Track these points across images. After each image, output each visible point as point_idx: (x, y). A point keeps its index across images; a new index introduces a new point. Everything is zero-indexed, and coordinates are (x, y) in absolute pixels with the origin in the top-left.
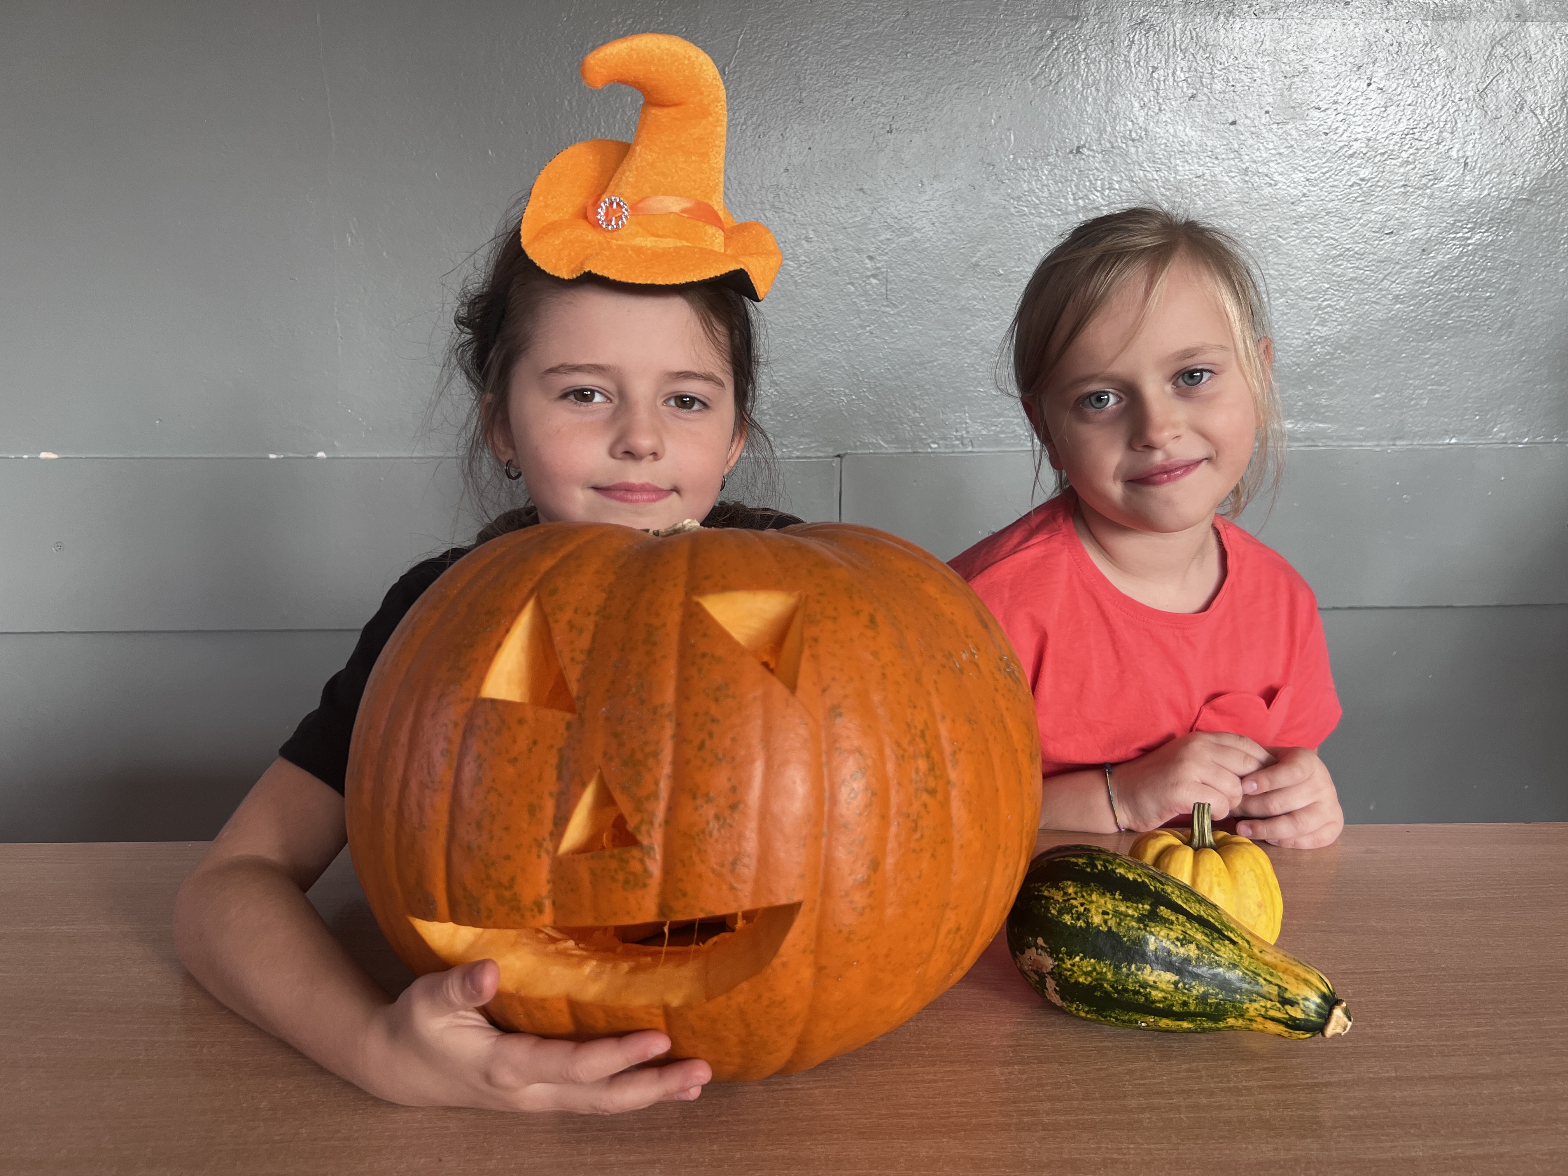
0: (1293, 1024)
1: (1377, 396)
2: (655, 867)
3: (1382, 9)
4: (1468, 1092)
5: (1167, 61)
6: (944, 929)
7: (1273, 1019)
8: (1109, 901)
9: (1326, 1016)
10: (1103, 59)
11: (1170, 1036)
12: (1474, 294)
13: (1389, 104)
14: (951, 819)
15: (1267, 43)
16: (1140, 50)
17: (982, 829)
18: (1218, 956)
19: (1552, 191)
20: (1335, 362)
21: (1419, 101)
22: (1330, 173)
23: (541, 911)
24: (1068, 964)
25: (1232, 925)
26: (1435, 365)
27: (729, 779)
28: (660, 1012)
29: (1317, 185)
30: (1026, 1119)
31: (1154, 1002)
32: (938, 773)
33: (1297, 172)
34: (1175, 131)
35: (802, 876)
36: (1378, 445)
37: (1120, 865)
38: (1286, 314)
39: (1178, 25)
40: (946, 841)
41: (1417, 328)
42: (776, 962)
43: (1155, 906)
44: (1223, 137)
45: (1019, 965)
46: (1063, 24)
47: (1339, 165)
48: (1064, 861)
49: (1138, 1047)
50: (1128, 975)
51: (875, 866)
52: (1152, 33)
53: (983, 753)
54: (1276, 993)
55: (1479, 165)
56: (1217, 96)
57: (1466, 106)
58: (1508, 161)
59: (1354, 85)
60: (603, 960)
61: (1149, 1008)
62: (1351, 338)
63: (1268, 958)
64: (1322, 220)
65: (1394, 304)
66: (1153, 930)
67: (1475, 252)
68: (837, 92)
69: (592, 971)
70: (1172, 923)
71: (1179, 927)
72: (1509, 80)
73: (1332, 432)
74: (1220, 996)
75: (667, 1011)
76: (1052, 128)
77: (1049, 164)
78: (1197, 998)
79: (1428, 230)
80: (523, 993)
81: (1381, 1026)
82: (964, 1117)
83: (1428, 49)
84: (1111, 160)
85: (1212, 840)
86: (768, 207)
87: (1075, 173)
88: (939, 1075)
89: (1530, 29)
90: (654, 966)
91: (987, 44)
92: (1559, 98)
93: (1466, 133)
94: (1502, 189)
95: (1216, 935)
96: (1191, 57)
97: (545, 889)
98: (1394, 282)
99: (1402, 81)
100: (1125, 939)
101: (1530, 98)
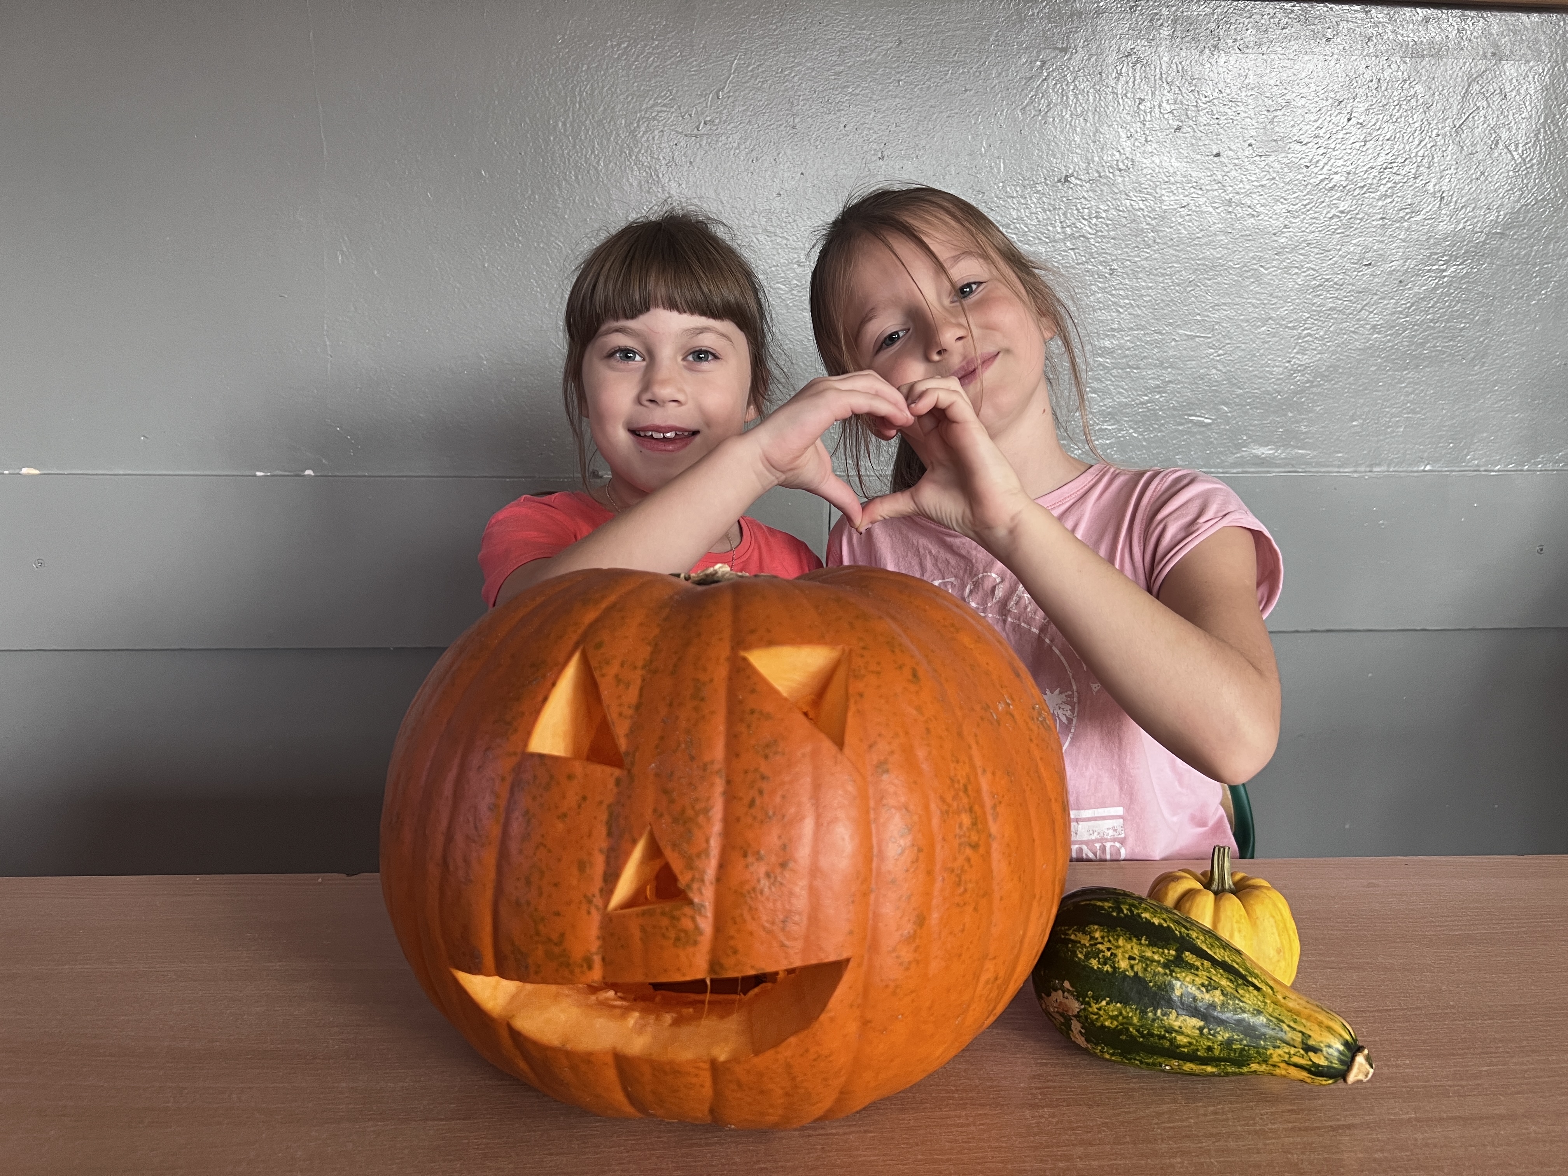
0: (1316, 1071)
1: (1355, 423)
2: (706, 925)
3: (1362, 47)
4: (1486, 1133)
5: (1153, 94)
6: (983, 979)
7: (1296, 1065)
8: (1135, 946)
9: (1349, 1064)
10: (1092, 90)
11: (1195, 1078)
12: (1448, 325)
13: (1368, 139)
14: (992, 872)
15: (1251, 77)
16: (1127, 82)
17: (1020, 880)
18: (1242, 1002)
19: (1525, 225)
20: (1314, 390)
21: (1398, 136)
22: (1311, 206)
23: (590, 967)
24: (1094, 1008)
25: (1256, 971)
26: (1411, 393)
27: (780, 837)
28: (706, 1066)
29: (1298, 217)
30: (1061, 1164)
31: (1179, 1046)
32: (980, 826)
33: (1279, 204)
34: (1161, 162)
35: (851, 933)
36: (1355, 472)
37: (1145, 910)
38: (1268, 342)
39: (1165, 59)
40: (987, 894)
41: (1393, 357)
42: (824, 1017)
43: (1180, 952)
44: (1208, 169)
45: (1044, 1006)
46: (1053, 55)
47: (1320, 197)
48: (1089, 904)
49: (1163, 1089)
50: (1154, 1020)
51: (921, 920)
52: (1139, 65)
53: (1021, 805)
54: (1299, 1040)
55: (1454, 199)
56: (1201, 128)
57: (1442, 141)
58: (1483, 196)
59: (1334, 120)
60: (645, 1011)
61: (1174, 1052)
62: (1330, 367)
63: (1291, 1004)
64: (1303, 251)
65: (1372, 334)
66: (1178, 975)
67: (1449, 284)
68: (829, 118)
69: (636, 1023)
70: (1197, 969)
71: (1204, 973)
72: (1485, 117)
73: (1311, 458)
74: (1245, 1042)
75: (714, 1065)
76: (1041, 157)
77: (1038, 192)
78: (1221, 1044)
79: (1405, 262)
80: (569, 1047)
81: (1397, 1066)
82: (998, 1162)
83: (1406, 86)
84: (1097, 189)
85: (1231, 883)
86: (760, 231)
87: (1063, 201)
88: (971, 1119)
89: (1505, 67)
90: (697, 1017)
91: (978, 74)
92: (1532, 135)
93: (1442, 168)
94: (1477, 222)
95: (1240, 981)
96: (1177, 89)
97: (594, 945)
98: (1372, 312)
99: (1381, 116)
100: (1151, 984)
101: (1504, 135)
